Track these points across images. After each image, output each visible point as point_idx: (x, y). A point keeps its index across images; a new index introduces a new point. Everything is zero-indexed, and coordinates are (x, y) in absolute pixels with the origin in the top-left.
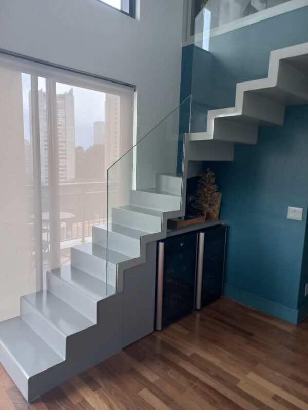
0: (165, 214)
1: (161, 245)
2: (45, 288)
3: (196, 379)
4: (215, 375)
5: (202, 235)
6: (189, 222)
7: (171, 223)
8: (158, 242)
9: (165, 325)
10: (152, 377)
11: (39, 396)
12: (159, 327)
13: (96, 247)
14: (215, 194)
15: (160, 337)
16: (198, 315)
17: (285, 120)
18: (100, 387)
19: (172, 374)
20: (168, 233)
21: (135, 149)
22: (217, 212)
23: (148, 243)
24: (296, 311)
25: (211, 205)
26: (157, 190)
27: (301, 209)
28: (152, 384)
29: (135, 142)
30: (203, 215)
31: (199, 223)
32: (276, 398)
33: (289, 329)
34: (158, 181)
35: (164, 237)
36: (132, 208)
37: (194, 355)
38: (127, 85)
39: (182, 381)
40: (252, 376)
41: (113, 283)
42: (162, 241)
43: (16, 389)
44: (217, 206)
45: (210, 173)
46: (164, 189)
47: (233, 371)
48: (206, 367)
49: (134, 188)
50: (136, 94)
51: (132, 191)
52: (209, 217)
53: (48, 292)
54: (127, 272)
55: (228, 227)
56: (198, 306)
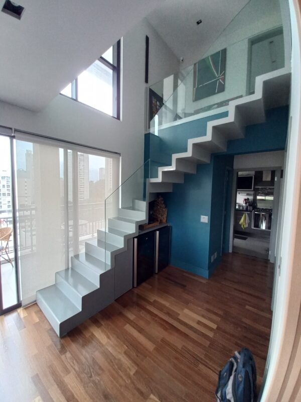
0: (137, 222)
1: (136, 240)
2: (70, 266)
3: (156, 316)
4: (166, 312)
5: (158, 232)
6: (151, 225)
7: (141, 227)
8: (134, 238)
9: (138, 284)
10: (131, 316)
11: (66, 333)
12: (135, 286)
13: (99, 242)
14: (164, 210)
15: (136, 291)
16: (156, 276)
17: (197, 171)
18: (102, 325)
19: (143, 313)
20: (139, 232)
21: (120, 188)
22: (165, 219)
23: (128, 239)
25: (162, 215)
26: (133, 208)
28: (132, 321)
29: (120, 184)
30: (158, 221)
31: (156, 225)
32: (199, 323)
33: (204, 282)
34: (133, 203)
35: (137, 235)
36: (119, 219)
37: (155, 301)
38: (116, 153)
39: (148, 317)
40: (186, 311)
41: (109, 262)
42: (136, 237)
44: (165, 216)
45: (161, 199)
46: (136, 207)
47: (175, 309)
48: (161, 308)
49: (120, 207)
50: (121, 158)
51: (119, 209)
52: (161, 222)
53: (72, 269)
54: (117, 256)
55: (171, 227)
56: (157, 272)
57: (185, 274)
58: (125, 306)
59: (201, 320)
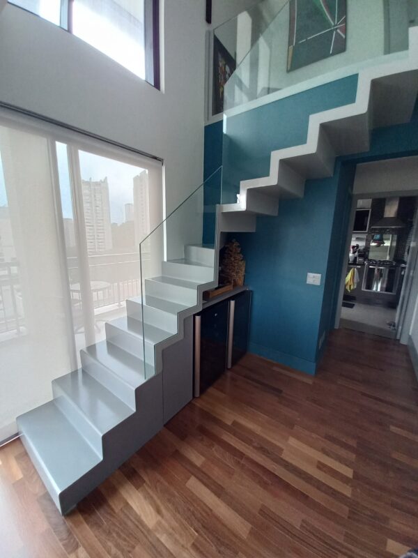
0: (199, 287)
1: (198, 318)
2: (80, 366)
3: (242, 455)
4: (259, 446)
5: (232, 303)
6: (221, 290)
7: (206, 295)
8: (194, 316)
10: (197, 459)
12: (197, 395)
13: (132, 322)
14: (241, 263)
15: (198, 404)
18: (145, 482)
19: (216, 451)
20: (203, 304)
21: (165, 223)
22: (242, 278)
23: (185, 318)
24: (315, 364)
25: (237, 273)
26: (187, 261)
27: (319, 275)
28: (199, 469)
29: (164, 218)
30: (230, 282)
31: (229, 291)
32: (321, 466)
34: (187, 252)
35: (200, 309)
36: (164, 279)
37: (235, 423)
38: (155, 158)
39: (229, 460)
40: (293, 441)
41: (151, 361)
42: (198, 314)
43: (47, 496)
44: (242, 273)
45: (236, 244)
46: (194, 259)
47: (274, 438)
48: (246, 436)
49: (165, 260)
50: (164, 169)
51: (163, 262)
52: (235, 285)
53: (83, 371)
54: (165, 352)
55: (252, 291)
56: (229, 366)
57: (275, 368)
58: (183, 436)
59: (322, 461)
